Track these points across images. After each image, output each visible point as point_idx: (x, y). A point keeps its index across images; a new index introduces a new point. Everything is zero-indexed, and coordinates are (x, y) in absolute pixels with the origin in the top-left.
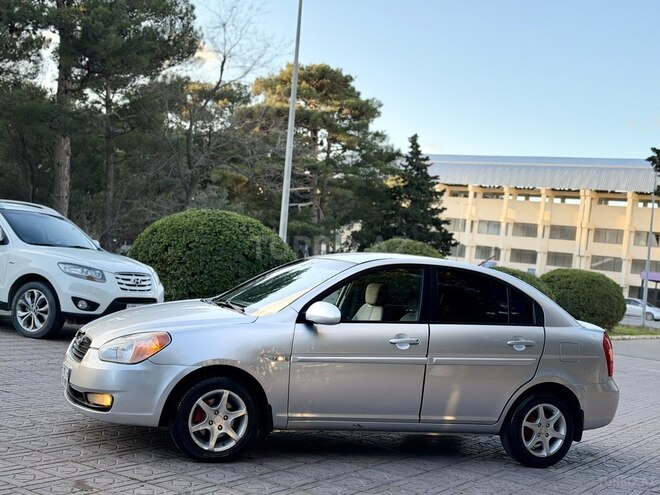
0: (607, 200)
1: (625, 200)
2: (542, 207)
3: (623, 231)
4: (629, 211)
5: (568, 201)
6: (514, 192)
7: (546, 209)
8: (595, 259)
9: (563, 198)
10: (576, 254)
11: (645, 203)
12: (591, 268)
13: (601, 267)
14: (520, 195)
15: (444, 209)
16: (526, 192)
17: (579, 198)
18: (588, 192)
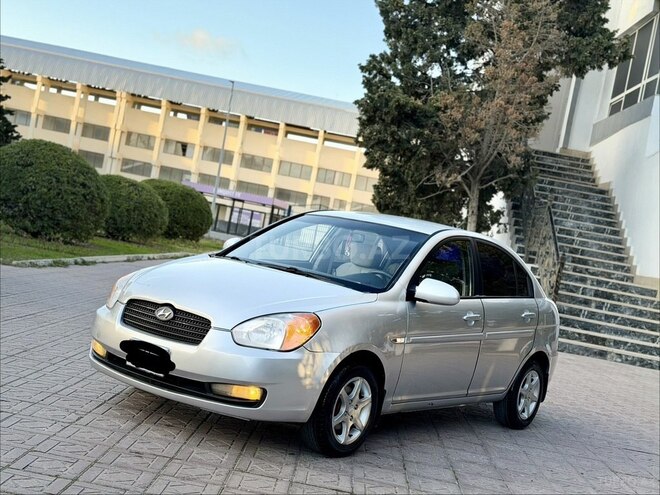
0: (140, 104)
1: (160, 107)
2: (77, 102)
3: (155, 137)
4: (162, 118)
5: (101, 100)
6: (47, 82)
7: (80, 105)
8: (126, 162)
9: (97, 97)
10: (107, 155)
11: (176, 112)
12: (122, 170)
13: (131, 171)
14: (52, 87)
15: (7, 97)
16: (60, 85)
17: (115, 98)
18: (124, 95)
